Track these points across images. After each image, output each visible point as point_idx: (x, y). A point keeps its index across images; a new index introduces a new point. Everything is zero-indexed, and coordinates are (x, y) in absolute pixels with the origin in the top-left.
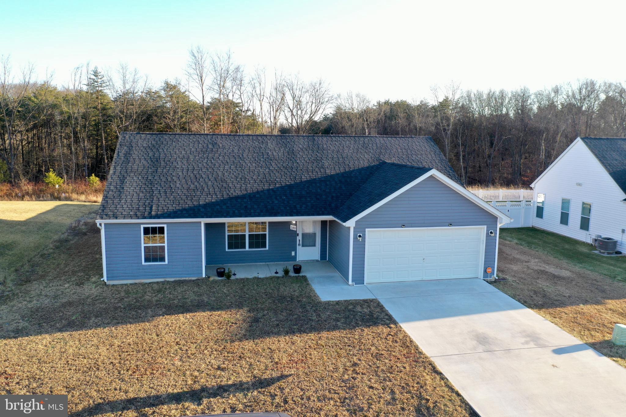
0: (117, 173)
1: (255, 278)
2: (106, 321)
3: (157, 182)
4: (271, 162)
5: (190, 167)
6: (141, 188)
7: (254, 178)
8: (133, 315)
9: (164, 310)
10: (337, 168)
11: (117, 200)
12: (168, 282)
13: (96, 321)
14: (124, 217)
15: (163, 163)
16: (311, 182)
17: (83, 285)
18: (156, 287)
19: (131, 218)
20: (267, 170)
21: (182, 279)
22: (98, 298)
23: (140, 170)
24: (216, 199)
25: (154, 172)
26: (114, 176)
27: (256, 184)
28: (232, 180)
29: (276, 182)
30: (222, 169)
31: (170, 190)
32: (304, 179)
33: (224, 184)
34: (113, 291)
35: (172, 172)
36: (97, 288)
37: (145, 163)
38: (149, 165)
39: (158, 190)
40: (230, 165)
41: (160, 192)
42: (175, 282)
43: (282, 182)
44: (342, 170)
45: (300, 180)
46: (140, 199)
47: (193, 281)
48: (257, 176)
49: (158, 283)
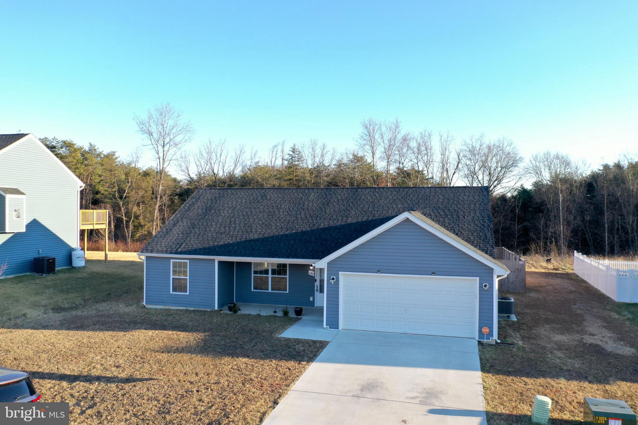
1: (257, 315)
3: (198, 226)
12: (189, 310)
14: (157, 252)
15: (213, 211)
19: (163, 252)
21: (200, 309)
25: (202, 218)
27: (276, 229)
28: (258, 226)
29: (294, 228)
30: (255, 217)
31: (203, 233)
35: (215, 219)
43: (300, 228)
47: (209, 312)
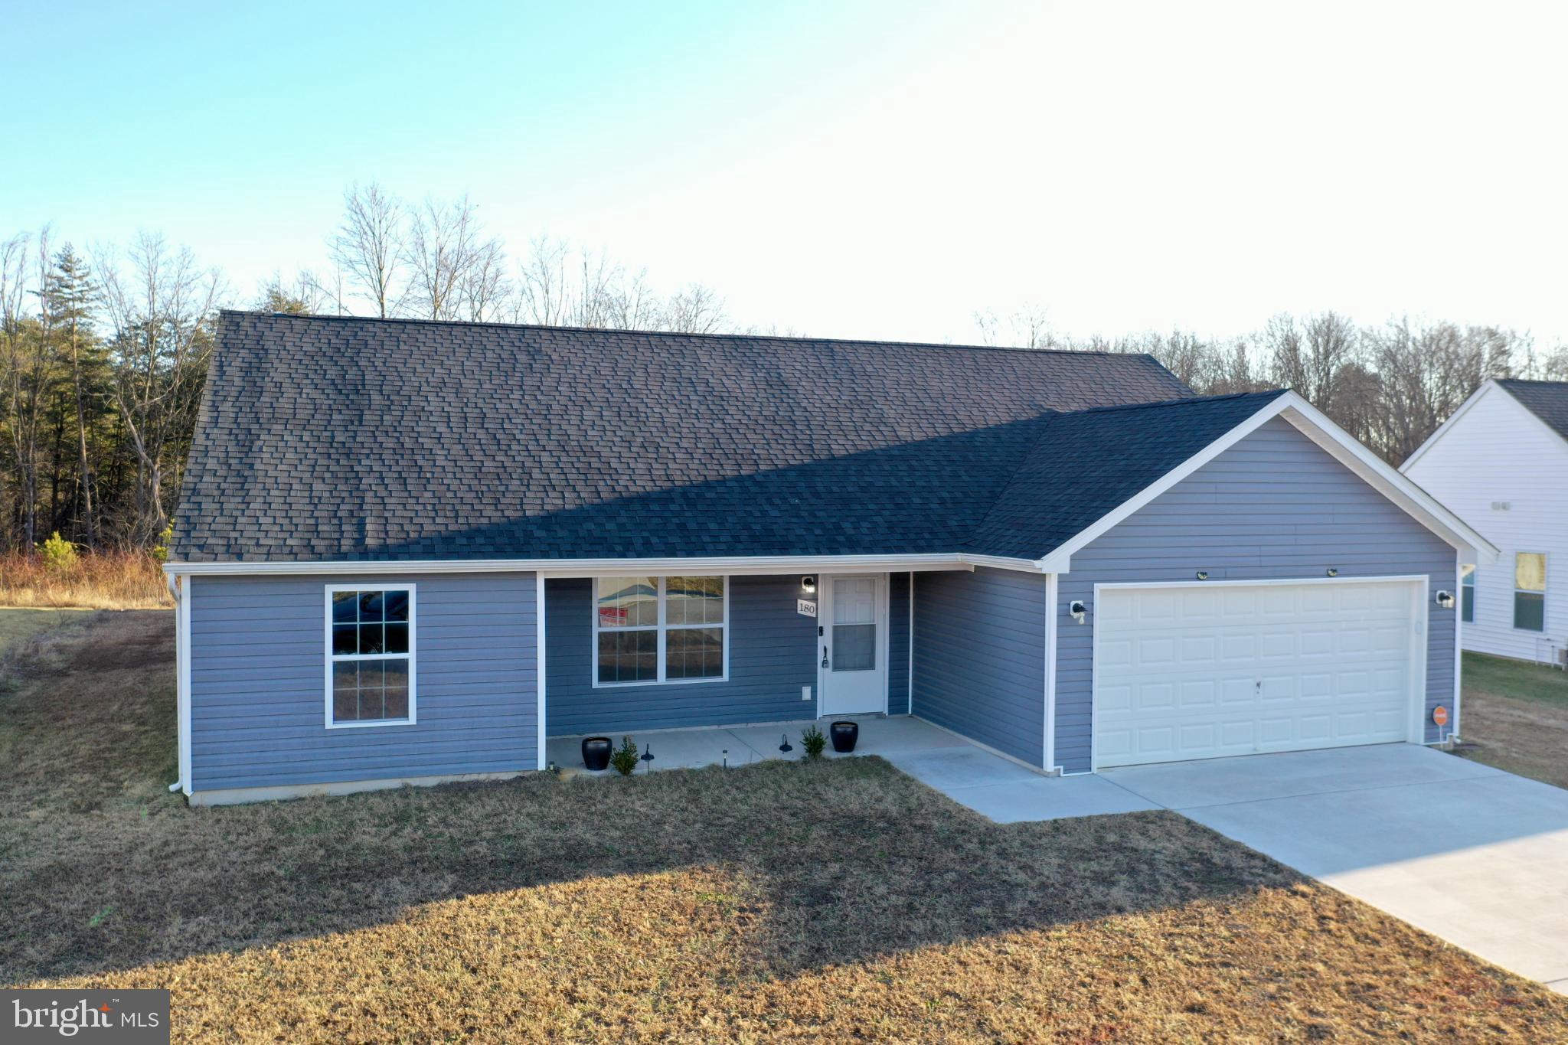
0: (226, 422)
1: (714, 768)
2: (236, 930)
3: (367, 451)
4: (725, 403)
5: (472, 413)
6: (314, 466)
7: (684, 444)
8: (337, 901)
9: (451, 878)
10: (924, 424)
11: (232, 500)
12: (418, 790)
13: (192, 928)
14: (268, 554)
15: (376, 398)
16: (863, 460)
17: (101, 809)
18: (381, 806)
19: (294, 555)
20: (718, 425)
21: (467, 778)
22: (173, 848)
23: (302, 414)
24: (578, 502)
25: (352, 422)
26: (216, 431)
27: (695, 461)
28: (614, 449)
29: (755, 457)
30: (575, 420)
31: (416, 475)
32: (838, 450)
33: (592, 460)
34: (223, 824)
35: (414, 424)
36: (158, 817)
37: (316, 394)
38: (331, 402)
39: (377, 475)
40: (599, 409)
41: (383, 479)
42: (441, 788)
43: (773, 457)
44: (943, 432)
45: (827, 452)
46: (316, 501)
47: (509, 783)
48: (694, 441)
49: (380, 793)
